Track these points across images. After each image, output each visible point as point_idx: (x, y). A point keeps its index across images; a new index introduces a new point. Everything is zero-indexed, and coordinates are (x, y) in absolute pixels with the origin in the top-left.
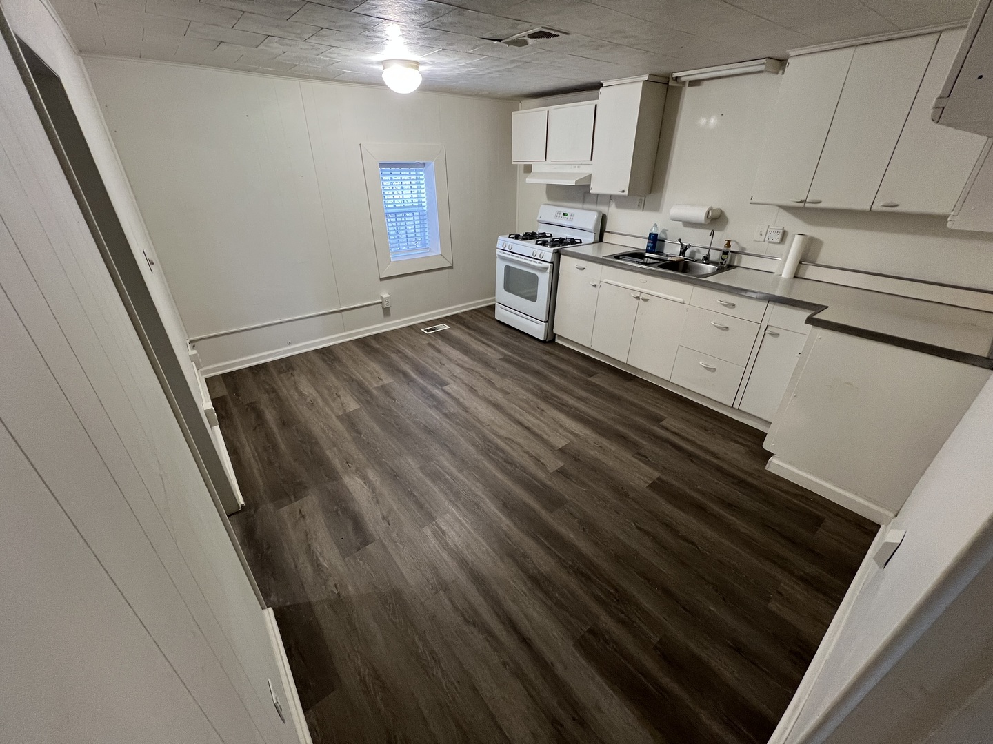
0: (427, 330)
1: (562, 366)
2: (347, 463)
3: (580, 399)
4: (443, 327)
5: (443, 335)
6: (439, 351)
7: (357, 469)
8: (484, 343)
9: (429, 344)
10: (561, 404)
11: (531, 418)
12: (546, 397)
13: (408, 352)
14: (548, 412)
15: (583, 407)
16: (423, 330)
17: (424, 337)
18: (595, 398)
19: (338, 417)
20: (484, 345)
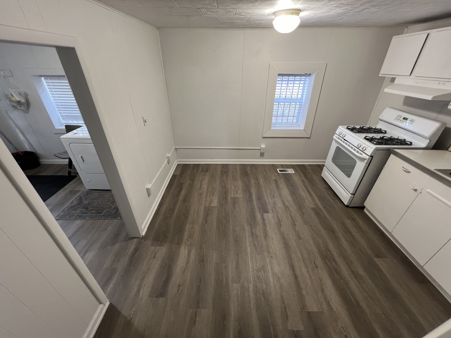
0: (280, 171)
1: (357, 236)
2: (190, 237)
3: (355, 274)
4: (291, 171)
5: (287, 177)
6: (278, 187)
7: (191, 244)
8: (309, 192)
9: (276, 180)
10: (335, 270)
11: (304, 270)
12: (326, 257)
13: (262, 181)
14: (320, 271)
15: (353, 284)
16: (278, 169)
17: (276, 174)
18: (370, 281)
19: (205, 207)
20: (307, 193)
